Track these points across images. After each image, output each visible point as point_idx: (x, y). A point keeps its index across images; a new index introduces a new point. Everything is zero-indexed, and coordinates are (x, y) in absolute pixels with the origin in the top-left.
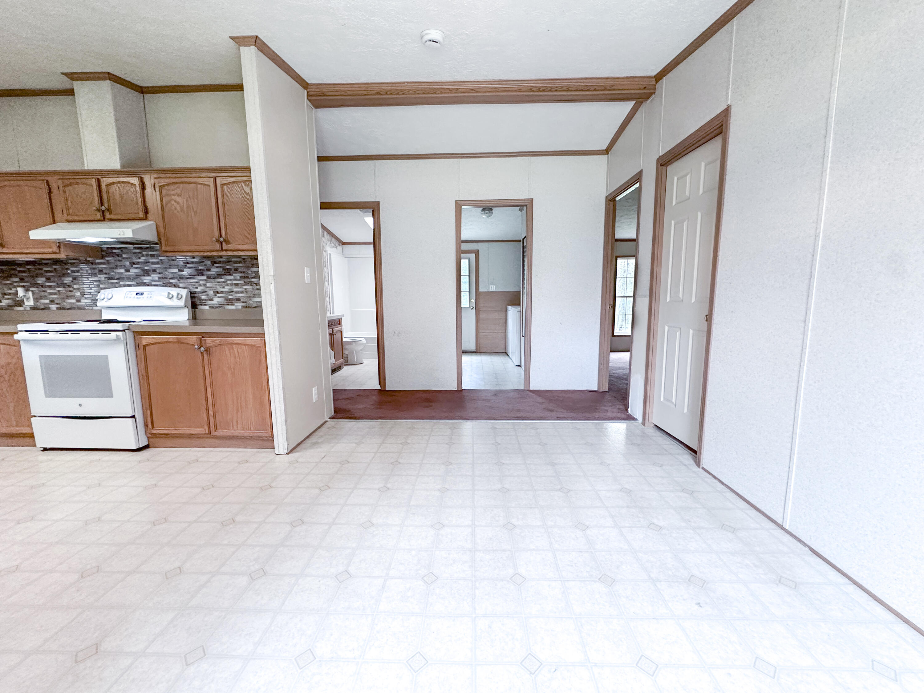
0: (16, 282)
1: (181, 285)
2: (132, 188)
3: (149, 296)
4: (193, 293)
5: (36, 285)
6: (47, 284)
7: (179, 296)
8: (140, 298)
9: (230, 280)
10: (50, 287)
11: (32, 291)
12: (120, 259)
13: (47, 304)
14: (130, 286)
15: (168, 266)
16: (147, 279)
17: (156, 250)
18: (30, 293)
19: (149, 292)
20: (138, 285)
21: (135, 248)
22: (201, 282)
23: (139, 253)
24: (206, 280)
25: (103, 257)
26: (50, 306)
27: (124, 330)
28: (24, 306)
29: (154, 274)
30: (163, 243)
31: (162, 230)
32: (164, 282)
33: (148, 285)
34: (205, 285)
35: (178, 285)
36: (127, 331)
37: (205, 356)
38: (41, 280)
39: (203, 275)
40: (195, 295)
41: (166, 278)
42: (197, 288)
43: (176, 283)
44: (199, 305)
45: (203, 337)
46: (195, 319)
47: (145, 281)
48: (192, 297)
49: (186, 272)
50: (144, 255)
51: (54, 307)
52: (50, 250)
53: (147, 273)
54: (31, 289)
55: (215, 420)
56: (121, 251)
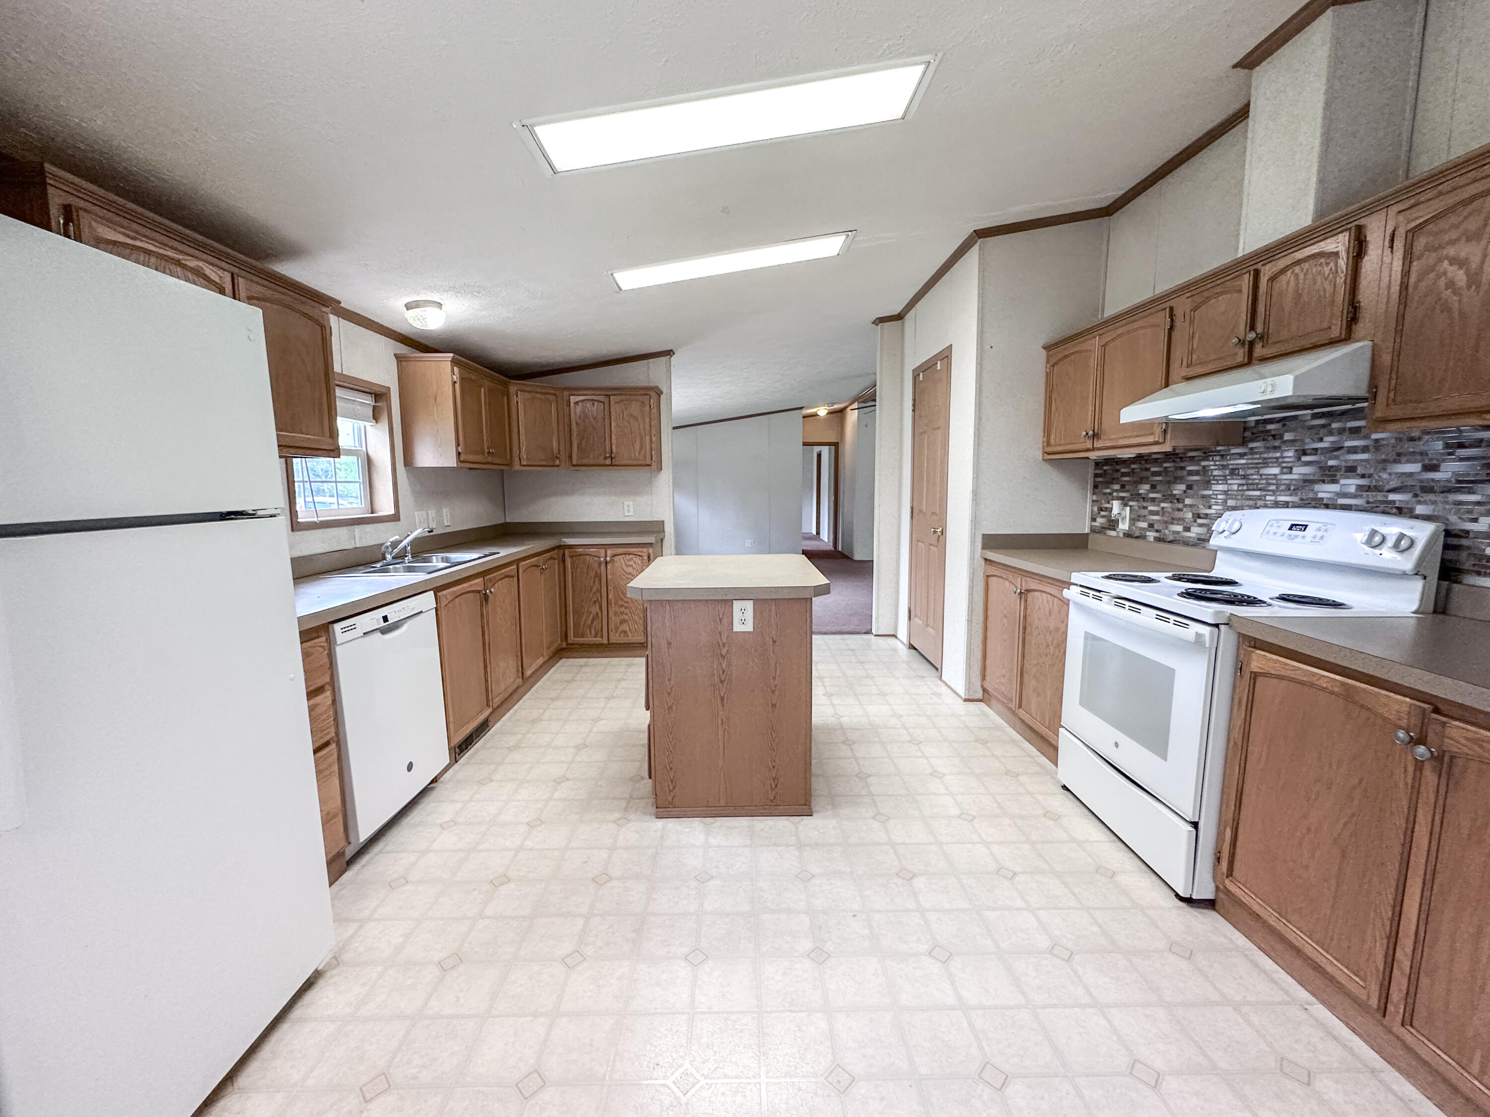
0: (1117, 491)
1: (1420, 509)
2: (1327, 264)
3: (1319, 534)
4: (1457, 536)
5: (1137, 496)
6: (1152, 495)
7: (1404, 544)
8: (1296, 536)
10: (1153, 500)
11: (1131, 506)
12: (1277, 443)
13: (1143, 529)
14: (1281, 506)
15: (1392, 456)
16: (1326, 491)
17: (1364, 418)
18: (1128, 508)
19: (1318, 525)
20: (1304, 504)
21: (1315, 416)
23: (1323, 426)
25: (1244, 442)
26: (1148, 533)
27: (1217, 626)
28: (1118, 530)
29: (1347, 477)
30: (1381, 398)
31: (1386, 358)
32: (1371, 500)
33: (1327, 506)
35: (1411, 510)
36: (1222, 627)
37: (1430, 776)
38: (1144, 488)
40: (1464, 542)
41: (1377, 489)
42: (1475, 520)
43: (1407, 502)
44: (1468, 572)
45: (1437, 711)
46: (1444, 612)
47: (1320, 495)
48: (1446, 547)
49: (1449, 471)
50: (1335, 431)
51: (1151, 535)
52: (1151, 439)
53: (1329, 475)
54: (1131, 503)
55: (1412, 991)
56: (1284, 425)
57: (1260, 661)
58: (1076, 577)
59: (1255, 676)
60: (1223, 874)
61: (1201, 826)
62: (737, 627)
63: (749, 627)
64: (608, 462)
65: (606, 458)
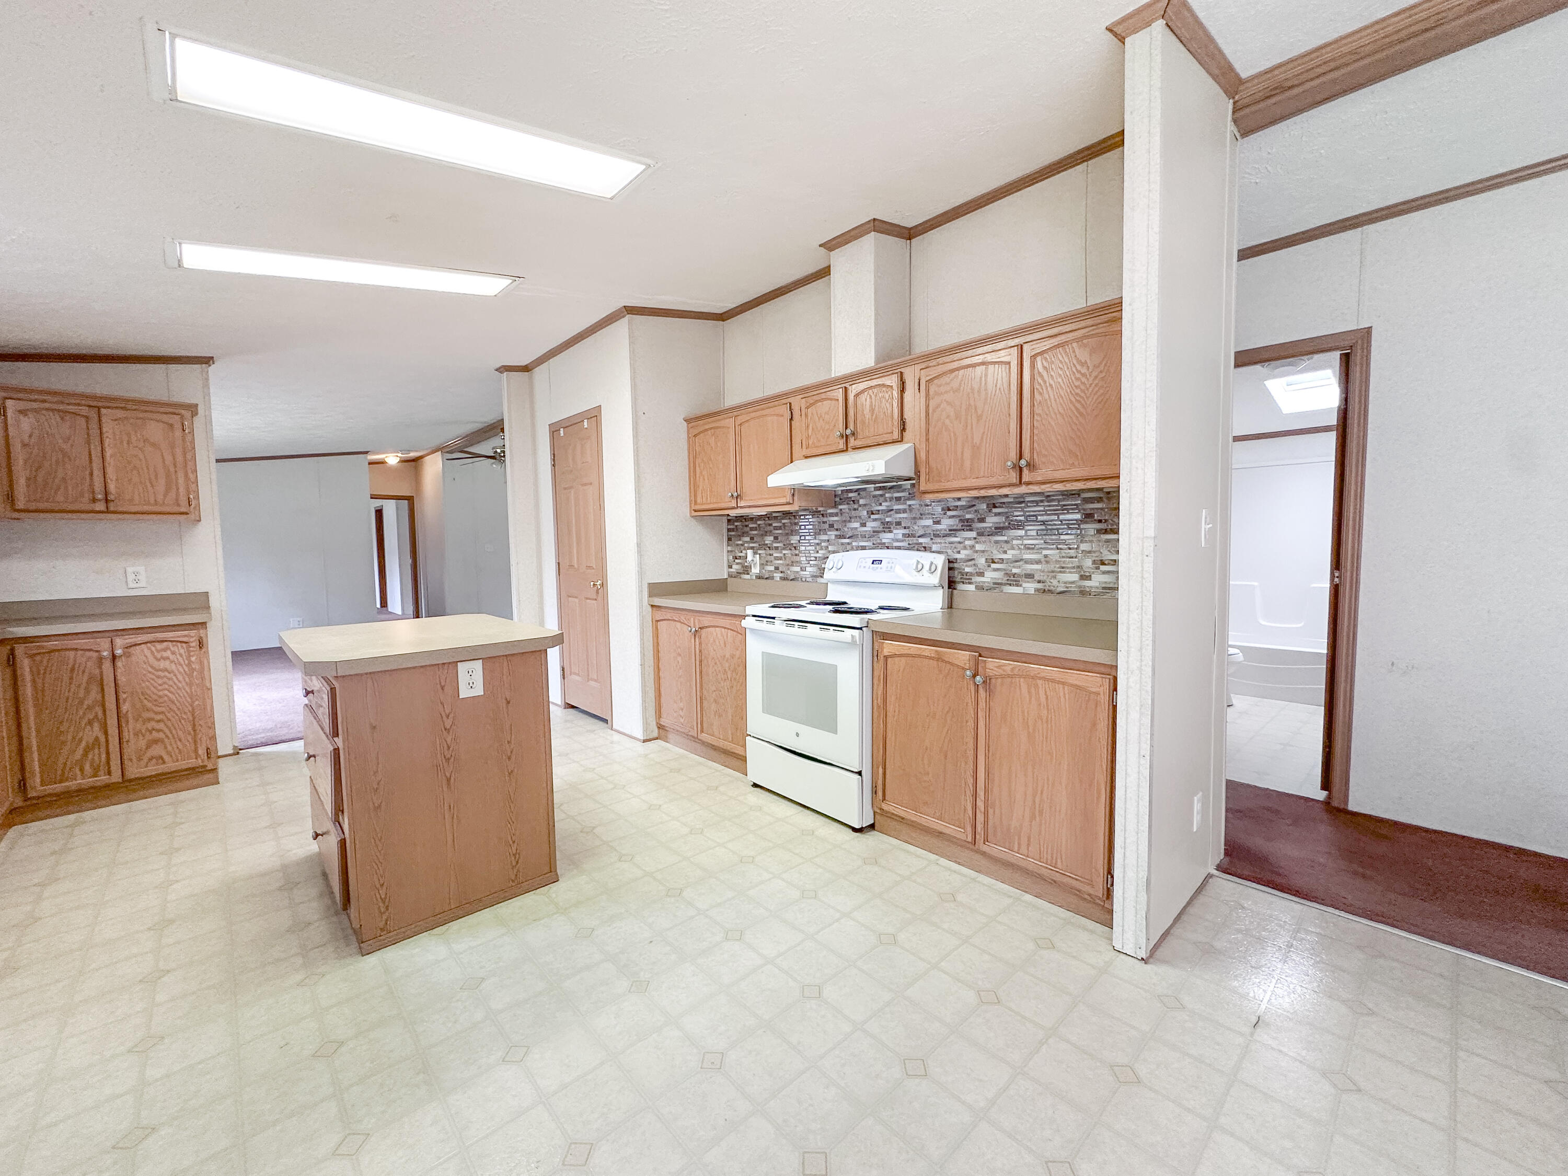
0: (747, 542)
1: (934, 548)
2: (887, 392)
3: (889, 565)
4: (952, 562)
5: (764, 546)
6: (775, 545)
7: (933, 568)
8: (877, 568)
9: (1017, 538)
10: (777, 548)
11: (760, 554)
12: (856, 506)
13: (771, 571)
14: (864, 548)
15: (918, 516)
16: (886, 537)
17: (903, 491)
18: (758, 555)
19: (888, 560)
20: (876, 547)
21: (876, 489)
22: (967, 543)
23: (881, 495)
24: (975, 538)
25: (835, 505)
26: (775, 575)
27: (861, 629)
28: (750, 573)
29: (897, 529)
30: (922, 479)
31: (923, 455)
32: (911, 543)
33: (888, 548)
34: (972, 547)
35: (931, 548)
36: (864, 629)
37: (981, 691)
38: (769, 540)
39: (971, 530)
40: (956, 565)
41: (913, 536)
42: (959, 552)
43: (927, 543)
44: (959, 582)
45: (980, 656)
46: (951, 608)
47: (884, 541)
48: (950, 569)
49: (946, 523)
50: (888, 499)
51: (777, 576)
52: (783, 500)
53: (887, 527)
54: (759, 552)
55: (986, 820)
56: (859, 494)
57: (889, 647)
58: (750, 610)
59: (886, 657)
60: (880, 800)
61: (863, 773)
62: (464, 693)
63: (479, 691)
64: (101, 506)
65: (94, 500)
